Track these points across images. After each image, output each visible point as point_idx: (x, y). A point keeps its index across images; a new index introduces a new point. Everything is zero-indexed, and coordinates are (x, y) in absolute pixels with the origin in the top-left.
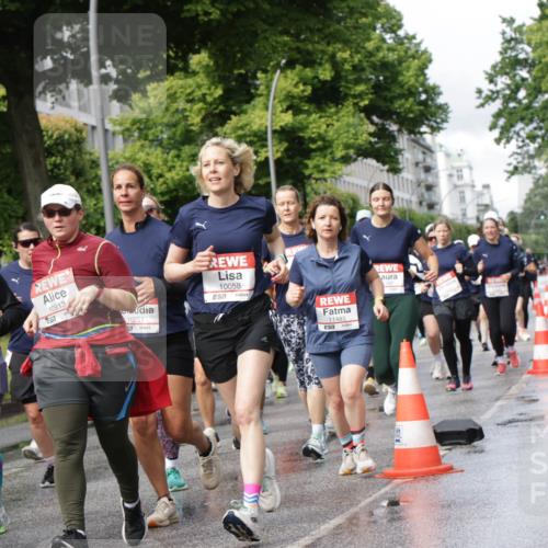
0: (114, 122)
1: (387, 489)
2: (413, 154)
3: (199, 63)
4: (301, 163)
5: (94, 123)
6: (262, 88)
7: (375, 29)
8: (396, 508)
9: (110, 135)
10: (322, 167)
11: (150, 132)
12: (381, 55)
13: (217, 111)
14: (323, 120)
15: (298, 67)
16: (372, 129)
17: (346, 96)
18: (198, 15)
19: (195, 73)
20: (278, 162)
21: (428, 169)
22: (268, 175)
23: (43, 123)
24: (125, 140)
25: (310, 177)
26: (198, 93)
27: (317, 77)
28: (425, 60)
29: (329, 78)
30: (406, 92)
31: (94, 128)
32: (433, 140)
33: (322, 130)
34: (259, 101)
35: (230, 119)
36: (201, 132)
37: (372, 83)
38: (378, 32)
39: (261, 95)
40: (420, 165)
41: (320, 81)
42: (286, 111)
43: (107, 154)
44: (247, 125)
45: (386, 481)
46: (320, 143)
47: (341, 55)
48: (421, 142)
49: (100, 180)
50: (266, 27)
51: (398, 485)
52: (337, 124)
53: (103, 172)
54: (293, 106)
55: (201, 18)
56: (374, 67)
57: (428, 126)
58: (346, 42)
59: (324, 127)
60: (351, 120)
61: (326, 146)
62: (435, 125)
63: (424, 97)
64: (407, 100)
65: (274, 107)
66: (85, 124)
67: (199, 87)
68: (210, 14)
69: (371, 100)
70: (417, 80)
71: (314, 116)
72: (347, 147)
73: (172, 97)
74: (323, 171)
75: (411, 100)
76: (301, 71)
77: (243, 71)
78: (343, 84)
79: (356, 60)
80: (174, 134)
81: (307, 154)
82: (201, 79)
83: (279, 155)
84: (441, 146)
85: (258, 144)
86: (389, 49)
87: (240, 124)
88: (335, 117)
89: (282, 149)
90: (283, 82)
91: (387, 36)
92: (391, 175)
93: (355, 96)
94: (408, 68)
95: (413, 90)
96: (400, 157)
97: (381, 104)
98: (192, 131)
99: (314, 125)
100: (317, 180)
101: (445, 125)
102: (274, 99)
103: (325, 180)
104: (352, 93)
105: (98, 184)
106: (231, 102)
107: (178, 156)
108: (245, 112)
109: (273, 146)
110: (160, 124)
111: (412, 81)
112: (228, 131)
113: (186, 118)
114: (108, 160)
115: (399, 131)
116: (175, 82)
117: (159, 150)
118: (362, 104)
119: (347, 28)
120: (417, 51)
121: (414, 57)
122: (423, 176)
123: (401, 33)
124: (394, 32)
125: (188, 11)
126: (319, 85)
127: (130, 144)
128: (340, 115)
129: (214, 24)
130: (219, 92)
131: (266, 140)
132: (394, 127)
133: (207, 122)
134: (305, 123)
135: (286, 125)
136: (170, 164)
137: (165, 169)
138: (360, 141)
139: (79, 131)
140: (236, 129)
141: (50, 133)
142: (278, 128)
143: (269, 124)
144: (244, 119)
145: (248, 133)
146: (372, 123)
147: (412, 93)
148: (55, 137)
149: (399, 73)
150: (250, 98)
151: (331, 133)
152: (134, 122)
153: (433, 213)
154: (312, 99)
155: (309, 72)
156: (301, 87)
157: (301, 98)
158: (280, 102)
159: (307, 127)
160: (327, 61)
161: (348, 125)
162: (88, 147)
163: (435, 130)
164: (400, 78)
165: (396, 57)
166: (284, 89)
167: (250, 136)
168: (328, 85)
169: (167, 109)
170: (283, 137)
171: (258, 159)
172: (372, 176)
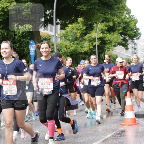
0: (58, 35)
1: (122, 128)
2: (132, 45)
3: (80, 20)
4: (104, 46)
5: (53, 35)
6: (95, 27)
7: (124, 13)
8: (125, 133)
9: (57, 38)
10: (109, 47)
11: (67, 37)
12: (125, 20)
13: (84, 33)
14: (110, 36)
15: (105, 22)
16: (122, 38)
17: (116, 30)
18: (80, 9)
19: (79, 23)
20: (98, 46)
21: (135, 49)
22: (96, 49)
23: (41, 34)
24: (61, 39)
25: (106, 50)
26: (79, 28)
27: (109, 25)
28: (136, 22)
29: (112, 25)
31: (53, 36)
32: (137, 42)
33: (109, 38)
34: (94, 30)
35: (87, 35)
36: (80, 38)
37: (123, 27)
38: (125, 14)
39: (95, 29)
40: (133, 48)
41: (110, 26)
42: (102, 32)
43: (56, 42)
44: (91, 36)
45: (122, 126)
46: (109, 41)
47: (116, 19)
48: (134, 42)
49: (54, 49)
50: (97, 12)
51: (125, 127)
52: (113, 37)
53: (55, 47)
55: (81, 9)
57: (136, 38)
58: (117, 16)
59: (110, 37)
60: (117, 36)
61: (110, 42)
62: (138, 38)
63: (135, 31)
64: (131, 31)
65: (98, 32)
66: (51, 35)
67: (80, 26)
68: (83, 8)
69: (122, 31)
70: (134, 27)
71: (108, 35)
72: (115, 42)
73: (73, 29)
74: (109, 48)
75: (132, 31)
77: (91, 23)
78: (115, 27)
79: (119, 21)
80: (73, 38)
81: (105, 44)
82: (80, 24)
83: (98, 44)
84: (139, 43)
85: (94, 41)
87: (89, 36)
88: (113, 35)
89: (99, 43)
90: (100, 26)
91: (127, 16)
92: (126, 50)
93: (118, 30)
94: (132, 23)
95: (133, 29)
96: (128, 45)
97: (125, 32)
98: (77, 37)
99: (107, 37)
100: (108, 51)
101: (140, 38)
102: (98, 30)
103: (110, 51)
104: (118, 29)
105: (54, 50)
106: (87, 31)
107: (73, 44)
108: (90, 33)
109: (97, 42)
110: (70, 35)
111: (133, 27)
112: (86, 38)
113: (76, 34)
114: (56, 44)
115: (129, 39)
116: (74, 25)
117: (69, 42)
118: (120, 32)
119: (117, 12)
120: (134, 19)
121: (133, 21)
122: (134, 50)
123: (131, 15)
124: (129, 14)
125: (78, 8)
126: (109, 27)
127: (62, 40)
128: (114, 35)
129: (85, 11)
130: (85, 28)
131: (95, 40)
132: (127, 38)
133: (81, 35)
135: (101, 37)
136: (71, 45)
137: (70, 47)
138: (119, 41)
139: (50, 36)
141: (42, 37)
142: (98, 37)
143: (96, 36)
145: (91, 38)
146: (122, 37)
147: (132, 30)
148: (44, 37)
150: (92, 29)
151: (111, 39)
152: (63, 35)
155: (107, 24)
156: (105, 27)
157: (105, 30)
158: (100, 31)
159: (106, 37)
160: (112, 21)
161: (116, 37)
162: (51, 40)
164: (130, 26)
165: (129, 20)
166: (101, 28)
167: (91, 39)
168: (112, 27)
169: (72, 32)
170: (100, 39)
171: (93, 45)
172: (121, 50)
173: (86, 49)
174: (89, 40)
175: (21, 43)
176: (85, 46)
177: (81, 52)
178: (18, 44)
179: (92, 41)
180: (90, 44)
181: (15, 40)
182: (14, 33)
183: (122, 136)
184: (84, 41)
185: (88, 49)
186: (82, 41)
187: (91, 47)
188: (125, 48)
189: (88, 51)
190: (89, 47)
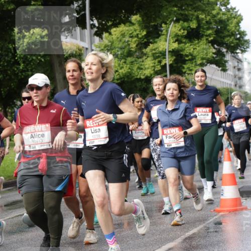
0: (96, 46)
1: (216, 217)
2: (233, 62)
3: (136, 19)
4: (181, 66)
5: (87, 46)
6: (164, 31)
7: (217, 4)
8: (221, 226)
10: (191, 68)
11: (114, 50)
12: (219, 16)
13: (143, 42)
14: (192, 46)
15: (181, 22)
16: (214, 51)
17: (203, 36)
19: (133, 24)
20: (171, 66)
21: (239, 70)
22: (166, 71)
23: (64, 47)
25: (185, 73)
26: (135, 34)
27: (189, 27)
28: (239, 19)
29: (195, 27)
30: (231, 34)
31: (87, 49)
32: (242, 56)
33: (191, 52)
34: (162, 37)
35: (149, 45)
37: (215, 29)
38: (218, 6)
39: (164, 35)
40: (236, 68)
41: (191, 28)
42: (175, 42)
44: (157, 48)
45: (216, 213)
46: (190, 57)
47: (201, 16)
48: (237, 57)
50: (167, 3)
51: (222, 215)
52: (198, 48)
54: (178, 40)
56: (216, 22)
57: (240, 50)
58: (203, 11)
59: (192, 50)
60: (205, 46)
61: (193, 58)
62: (243, 49)
63: (238, 36)
64: (231, 37)
65: (169, 40)
66: (83, 47)
67: (135, 30)
69: (214, 37)
70: (235, 29)
71: (188, 45)
72: (203, 59)
73: (123, 35)
74: (191, 70)
75: (233, 37)
76: (182, 23)
77: (155, 24)
78: (202, 30)
79: (208, 19)
80: (124, 52)
81: (184, 62)
82: (137, 27)
83: (171, 62)
84: (246, 59)
85: (162, 57)
86: (223, 14)
87: (154, 48)
88: (197, 45)
89: (173, 60)
91: (223, 8)
92: (222, 72)
93: (207, 36)
94: (232, 23)
95: (234, 33)
96: (227, 64)
97: (219, 39)
98: (131, 51)
99: (188, 49)
100: (188, 74)
101: (248, 49)
102: (170, 36)
103: (192, 74)
104: (206, 34)
106: (150, 38)
107: (125, 62)
108: (156, 42)
109: (169, 58)
110: (118, 47)
111: (233, 29)
112: (148, 51)
113: (129, 45)
115: (227, 52)
116: (122, 28)
117: (116, 59)
118: (210, 39)
119: (204, 4)
120: (236, 15)
121: (234, 18)
122: (237, 73)
123: (229, 6)
124: (226, 6)
126: (190, 30)
128: (200, 44)
130: (145, 33)
131: (165, 55)
132: (224, 50)
133: (139, 47)
134: (183, 48)
135: (175, 48)
136: (121, 66)
137: (119, 68)
138: (208, 56)
139: (80, 50)
140: (152, 50)
141: (67, 51)
142: (171, 50)
143: (167, 48)
144: (155, 46)
146: (214, 48)
147: (233, 34)
148: (69, 53)
149: (227, 25)
150: (158, 36)
151: (195, 53)
152: (105, 47)
153: (241, 90)
154: (187, 37)
155: (186, 24)
156: (182, 31)
157: (182, 36)
158: (172, 38)
159: (184, 50)
160: (194, 19)
161: (204, 49)
163: (243, 51)
164: (228, 27)
165: (226, 17)
166: (174, 32)
167: (158, 53)
168: (194, 30)
169: (121, 41)
170: (173, 54)
171: (162, 64)
172: (214, 73)
173: (148, 72)
174: (153, 54)
175: (27, 62)
176: (147, 66)
177: (138, 77)
178: (22, 64)
179: (159, 57)
180: (155, 63)
181: (16, 58)
182: (15, 45)
183: (216, 232)
184: (145, 58)
185: (152, 72)
186: (141, 58)
187: (158, 68)
188: (220, 69)
189: (151, 75)
190: (153, 68)
